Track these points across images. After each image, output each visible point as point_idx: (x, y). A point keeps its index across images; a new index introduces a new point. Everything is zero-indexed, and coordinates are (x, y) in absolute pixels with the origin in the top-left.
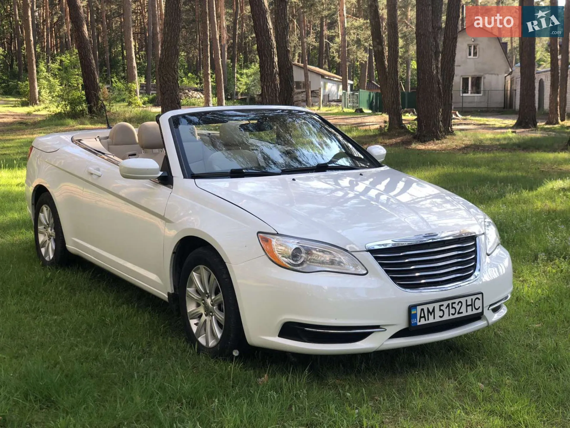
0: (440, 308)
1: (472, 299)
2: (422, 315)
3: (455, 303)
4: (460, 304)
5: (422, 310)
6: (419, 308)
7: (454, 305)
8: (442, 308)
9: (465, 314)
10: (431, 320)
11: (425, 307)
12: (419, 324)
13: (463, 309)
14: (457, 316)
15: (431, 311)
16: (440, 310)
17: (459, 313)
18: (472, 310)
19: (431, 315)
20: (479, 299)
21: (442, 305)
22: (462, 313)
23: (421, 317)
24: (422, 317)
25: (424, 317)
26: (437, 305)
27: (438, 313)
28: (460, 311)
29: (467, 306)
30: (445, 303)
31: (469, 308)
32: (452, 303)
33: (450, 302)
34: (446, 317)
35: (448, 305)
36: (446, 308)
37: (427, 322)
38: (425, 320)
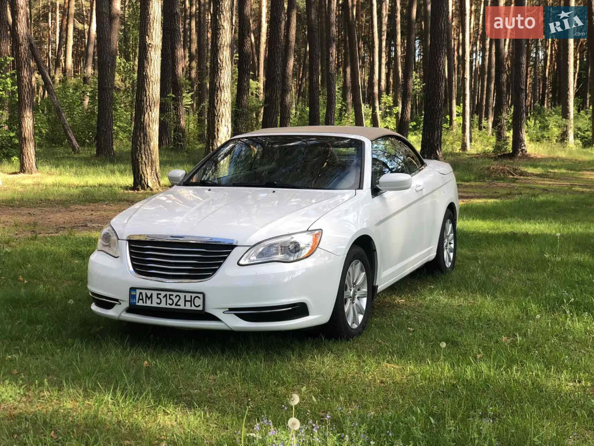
0: (157, 296)
1: (191, 296)
2: (141, 298)
3: (172, 295)
4: (178, 298)
5: (141, 293)
6: (138, 291)
7: (171, 297)
8: (159, 296)
9: (182, 307)
10: (149, 304)
11: (144, 292)
12: (137, 304)
13: (181, 302)
14: (173, 307)
15: (149, 296)
16: (158, 298)
17: (176, 305)
18: (191, 306)
19: (149, 299)
20: (199, 298)
21: (160, 294)
22: (180, 305)
23: (139, 299)
24: (141, 299)
25: (142, 299)
26: (155, 293)
27: (155, 300)
28: (178, 304)
29: (186, 301)
30: (163, 293)
31: (188, 304)
32: (170, 295)
33: (168, 293)
34: (163, 305)
35: (166, 296)
36: (164, 297)
37: (145, 305)
38: (143, 303)
